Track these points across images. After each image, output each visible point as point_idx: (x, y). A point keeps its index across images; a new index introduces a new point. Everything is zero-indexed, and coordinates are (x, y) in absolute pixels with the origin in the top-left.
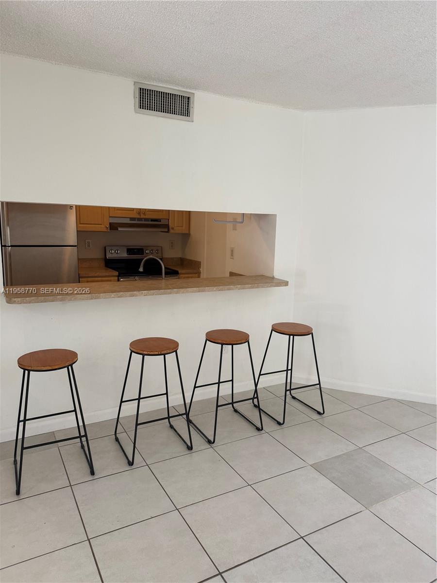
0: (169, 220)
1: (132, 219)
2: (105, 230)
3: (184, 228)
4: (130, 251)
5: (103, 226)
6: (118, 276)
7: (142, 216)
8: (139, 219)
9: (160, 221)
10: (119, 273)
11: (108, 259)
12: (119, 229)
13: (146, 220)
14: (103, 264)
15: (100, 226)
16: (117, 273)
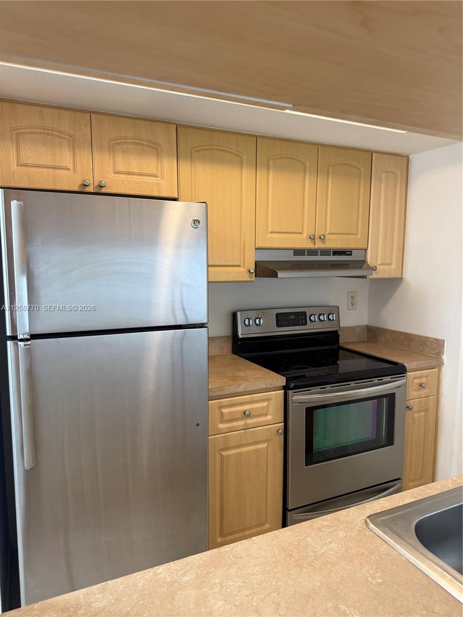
0: (366, 250)
1: (298, 252)
2: (246, 277)
3: (393, 266)
4: (283, 319)
5: (241, 269)
6: (286, 388)
7: (319, 245)
8: (312, 252)
9: (351, 255)
10: (287, 380)
11: (241, 338)
12: (280, 275)
13: (325, 252)
14: (228, 347)
15: (236, 269)
16: (281, 380)
